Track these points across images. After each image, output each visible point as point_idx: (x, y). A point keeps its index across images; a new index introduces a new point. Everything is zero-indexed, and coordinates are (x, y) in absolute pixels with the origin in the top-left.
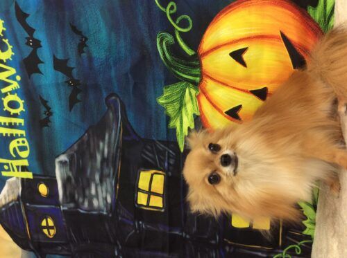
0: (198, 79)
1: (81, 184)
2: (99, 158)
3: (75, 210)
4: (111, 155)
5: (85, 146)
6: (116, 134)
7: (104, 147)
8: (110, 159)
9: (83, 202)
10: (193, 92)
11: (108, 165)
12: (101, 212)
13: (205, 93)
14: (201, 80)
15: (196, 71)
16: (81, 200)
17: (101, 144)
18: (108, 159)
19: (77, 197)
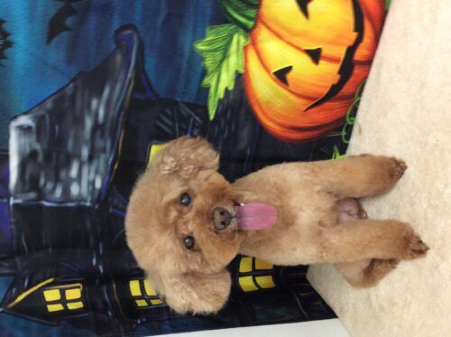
0: (250, 24)
1: (54, 163)
2: (89, 123)
3: (35, 203)
4: (109, 120)
5: (67, 104)
6: (122, 89)
7: (99, 108)
8: (108, 125)
9: (54, 188)
10: (243, 41)
11: (102, 135)
12: (82, 203)
13: (254, 44)
14: (255, 26)
15: (252, 13)
16: (49, 186)
17: (94, 103)
18: (103, 125)
19: (42, 181)
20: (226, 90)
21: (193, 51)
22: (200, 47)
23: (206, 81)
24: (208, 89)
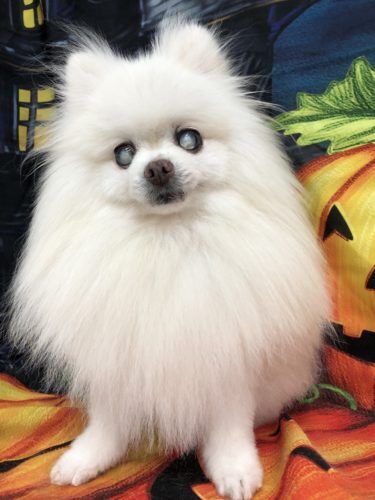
20: (298, 136)
22: (359, 67)
23: (305, 98)
24: (294, 106)
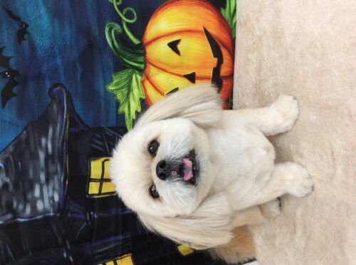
0: (142, 66)
1: (22, 189)
2: (42, 155)
3: (12, 221)
4: (56, 151)
5: (24, 146)
6: (61, 127)
7: (47, 143)
8: (57, 154)
9: (25, 208)
10: (139, 78)
11: (53, 162)
12: (47, 214)
13: (148, 78)
14: (145, 67)
15: (141, 59)
16: (21, 207)
17: (43, 141)
18: (53, 155)
19: (15, 204)
21: (106, 92)
22: (111, 88)
23: (121, 110)
24: (123, 115)
